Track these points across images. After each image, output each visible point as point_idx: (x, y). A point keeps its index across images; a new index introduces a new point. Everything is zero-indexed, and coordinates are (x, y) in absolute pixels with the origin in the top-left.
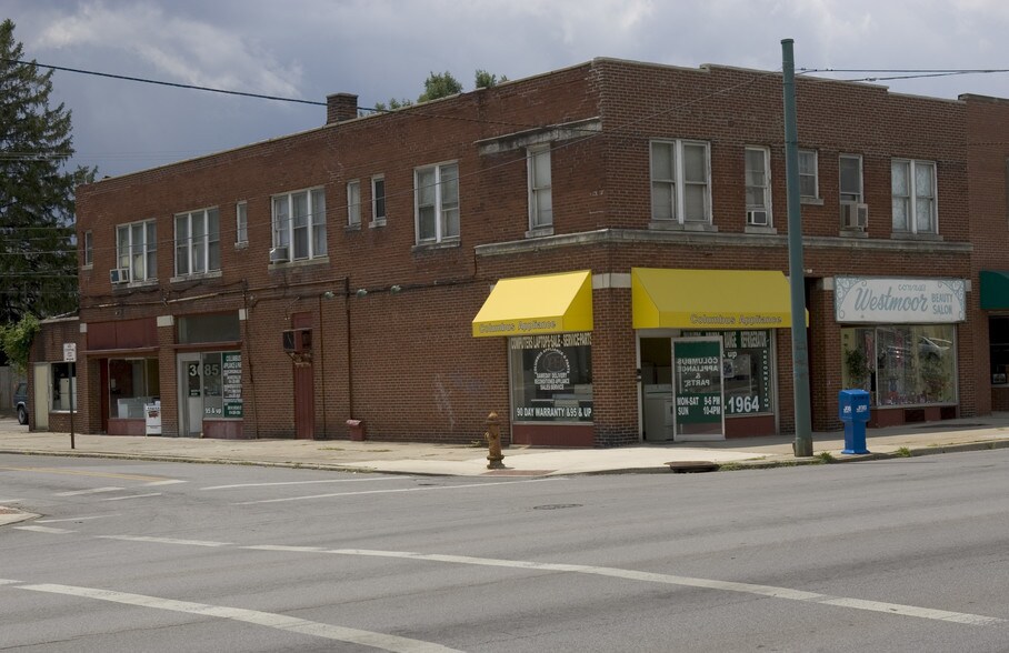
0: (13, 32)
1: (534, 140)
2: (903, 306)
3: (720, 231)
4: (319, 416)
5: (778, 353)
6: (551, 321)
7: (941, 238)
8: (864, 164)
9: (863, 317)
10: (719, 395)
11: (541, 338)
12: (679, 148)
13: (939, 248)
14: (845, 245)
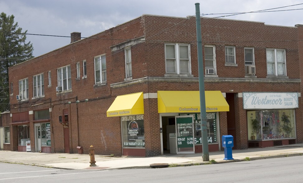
0: (14, 19)
1: (126, 45)
2: (272, 103)
3: (194, 77)
4: (70, 145)
5: (220, 121)
6: (128, 111)
7: (288, 77)
8: (255, 51)
9: (255, 107)
10: (192, 137)
11: (130, 117)
12: (177, 46)
13: (286, 81)
14: (247, 81)
